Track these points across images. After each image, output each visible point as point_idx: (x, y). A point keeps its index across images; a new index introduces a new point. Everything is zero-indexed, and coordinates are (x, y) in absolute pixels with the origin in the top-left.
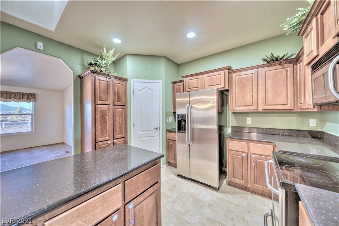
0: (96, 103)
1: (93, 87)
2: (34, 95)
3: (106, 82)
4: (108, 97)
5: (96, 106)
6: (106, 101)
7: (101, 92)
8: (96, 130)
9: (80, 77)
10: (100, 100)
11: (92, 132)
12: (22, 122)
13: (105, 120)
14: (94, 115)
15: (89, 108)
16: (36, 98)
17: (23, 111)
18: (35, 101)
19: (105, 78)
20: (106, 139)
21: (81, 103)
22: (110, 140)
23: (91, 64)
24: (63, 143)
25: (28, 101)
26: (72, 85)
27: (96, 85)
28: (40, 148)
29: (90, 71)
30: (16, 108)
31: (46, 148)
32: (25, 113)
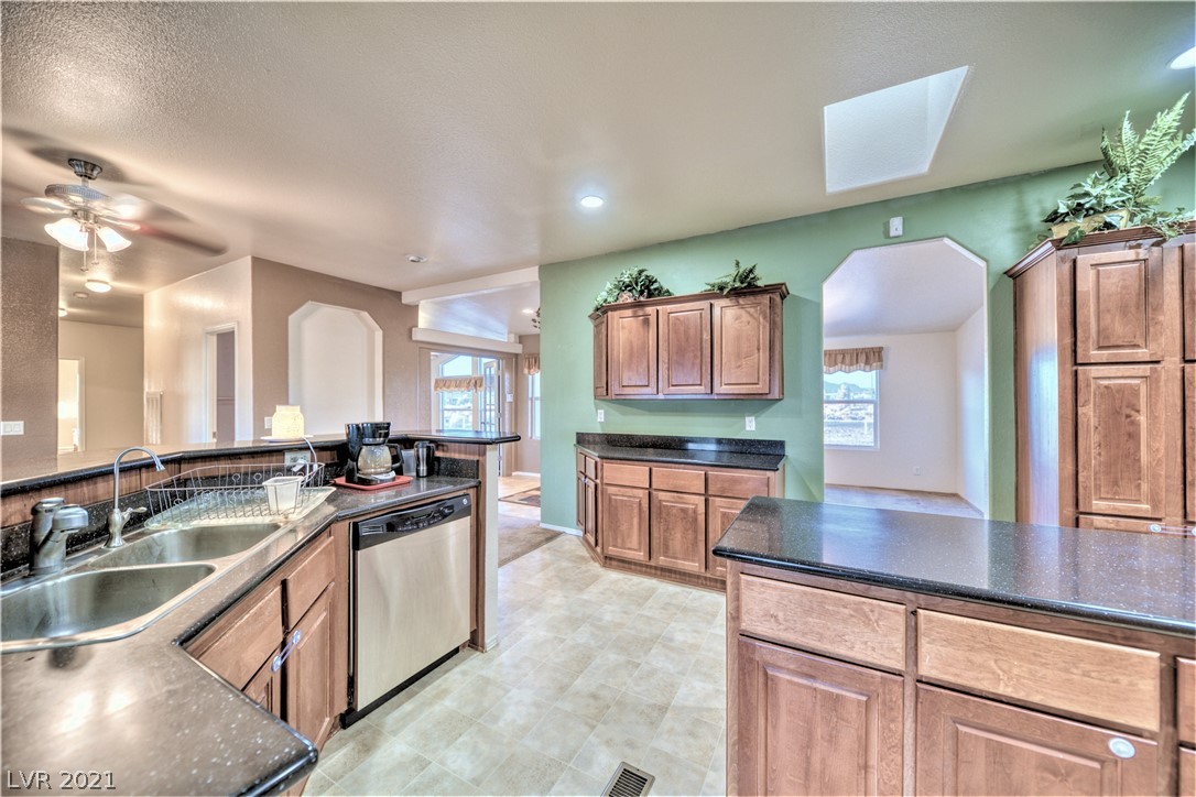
0: (1079, 361)
1: (1068, 299)
2: (880, 350)
3: (1137, 265)
4: (1147, 327)
5: (1079, 372)
6: (1137, 346)
7: (1108, 311)
8: (1080, 464)
9: (1010, 276)
10: (1100, 348)
11: (1061, 469)
12: (851, 421)
13: (1131, 429)
14: (1070, 405)
15: (1047, 378)
16: (884, 358)
17: (852, 394)
18: (882, 366)
19: (1131, 248)
20: (1137, 510)
21: (1015, 365)
22: (1160, 520)
23: (1055, 217)
24: (955, 495)
25: (868, 368)
26: (982, 304)
27: (1079, 289)
28: (894, 493)
29: (1050, 245)
30: (839, 386)
31: (907, 496)
32: (856, 397)
